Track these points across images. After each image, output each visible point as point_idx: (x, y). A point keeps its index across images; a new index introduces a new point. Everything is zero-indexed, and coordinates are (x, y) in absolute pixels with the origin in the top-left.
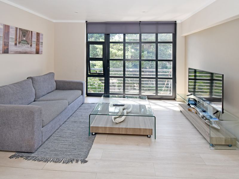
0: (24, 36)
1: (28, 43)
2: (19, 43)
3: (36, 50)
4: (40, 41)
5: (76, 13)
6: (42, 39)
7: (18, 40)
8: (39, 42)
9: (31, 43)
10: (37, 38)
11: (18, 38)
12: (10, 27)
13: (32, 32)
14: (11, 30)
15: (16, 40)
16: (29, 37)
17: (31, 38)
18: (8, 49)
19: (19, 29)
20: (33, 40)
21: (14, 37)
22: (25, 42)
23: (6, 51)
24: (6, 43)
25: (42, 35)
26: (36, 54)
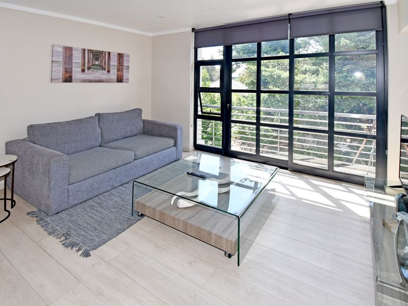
0: (97, 59)
1: (103, 69)
2: (89, 68)
3: (118, 77)
4: (125, 65)
5: (161, 18)
6: (128, 61)
7: (86, 65)
8: (122, 65)
9: (109, 67)
10: (119, 60)
11: (86, 62)
12: (74, 49)
13: (109, 53)
14: (74, 52)
15: (84, 65)
16: (105, 59)
17: (109, 62)
18: (71, 77)
19: (88, 50)
20: (112, 63)
21: (80, 61)
22: (99, 67)
23: (68, 79)
24: (67, 69)
25: (128, 56)
26: (117, 82)
